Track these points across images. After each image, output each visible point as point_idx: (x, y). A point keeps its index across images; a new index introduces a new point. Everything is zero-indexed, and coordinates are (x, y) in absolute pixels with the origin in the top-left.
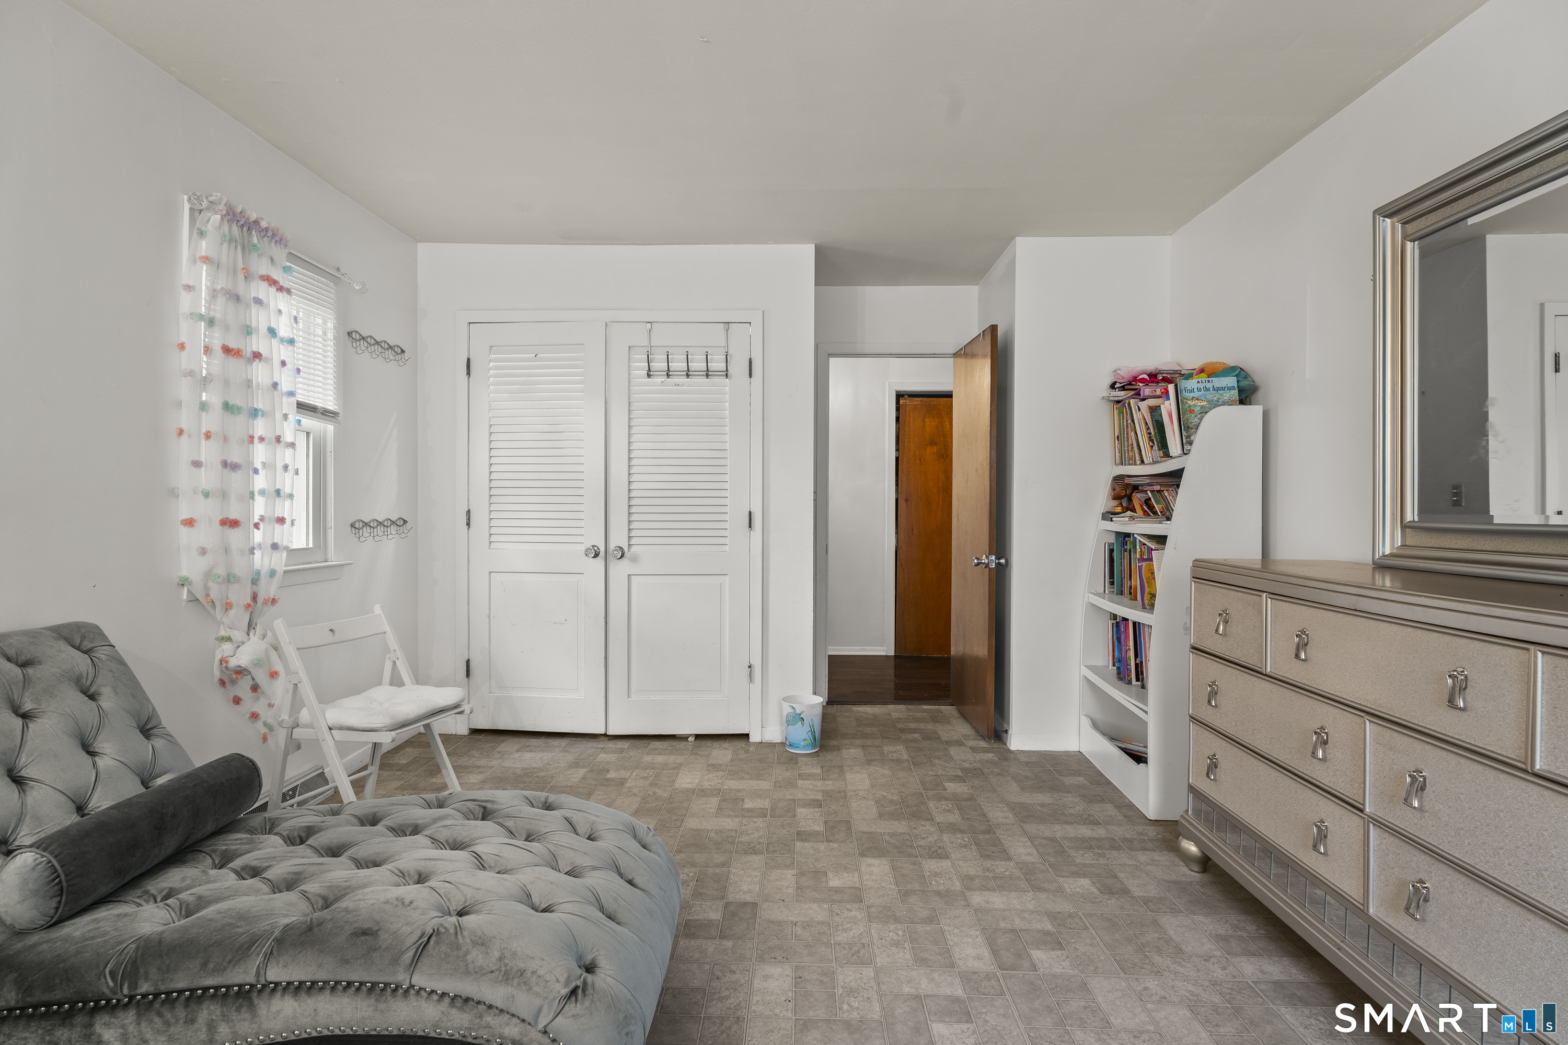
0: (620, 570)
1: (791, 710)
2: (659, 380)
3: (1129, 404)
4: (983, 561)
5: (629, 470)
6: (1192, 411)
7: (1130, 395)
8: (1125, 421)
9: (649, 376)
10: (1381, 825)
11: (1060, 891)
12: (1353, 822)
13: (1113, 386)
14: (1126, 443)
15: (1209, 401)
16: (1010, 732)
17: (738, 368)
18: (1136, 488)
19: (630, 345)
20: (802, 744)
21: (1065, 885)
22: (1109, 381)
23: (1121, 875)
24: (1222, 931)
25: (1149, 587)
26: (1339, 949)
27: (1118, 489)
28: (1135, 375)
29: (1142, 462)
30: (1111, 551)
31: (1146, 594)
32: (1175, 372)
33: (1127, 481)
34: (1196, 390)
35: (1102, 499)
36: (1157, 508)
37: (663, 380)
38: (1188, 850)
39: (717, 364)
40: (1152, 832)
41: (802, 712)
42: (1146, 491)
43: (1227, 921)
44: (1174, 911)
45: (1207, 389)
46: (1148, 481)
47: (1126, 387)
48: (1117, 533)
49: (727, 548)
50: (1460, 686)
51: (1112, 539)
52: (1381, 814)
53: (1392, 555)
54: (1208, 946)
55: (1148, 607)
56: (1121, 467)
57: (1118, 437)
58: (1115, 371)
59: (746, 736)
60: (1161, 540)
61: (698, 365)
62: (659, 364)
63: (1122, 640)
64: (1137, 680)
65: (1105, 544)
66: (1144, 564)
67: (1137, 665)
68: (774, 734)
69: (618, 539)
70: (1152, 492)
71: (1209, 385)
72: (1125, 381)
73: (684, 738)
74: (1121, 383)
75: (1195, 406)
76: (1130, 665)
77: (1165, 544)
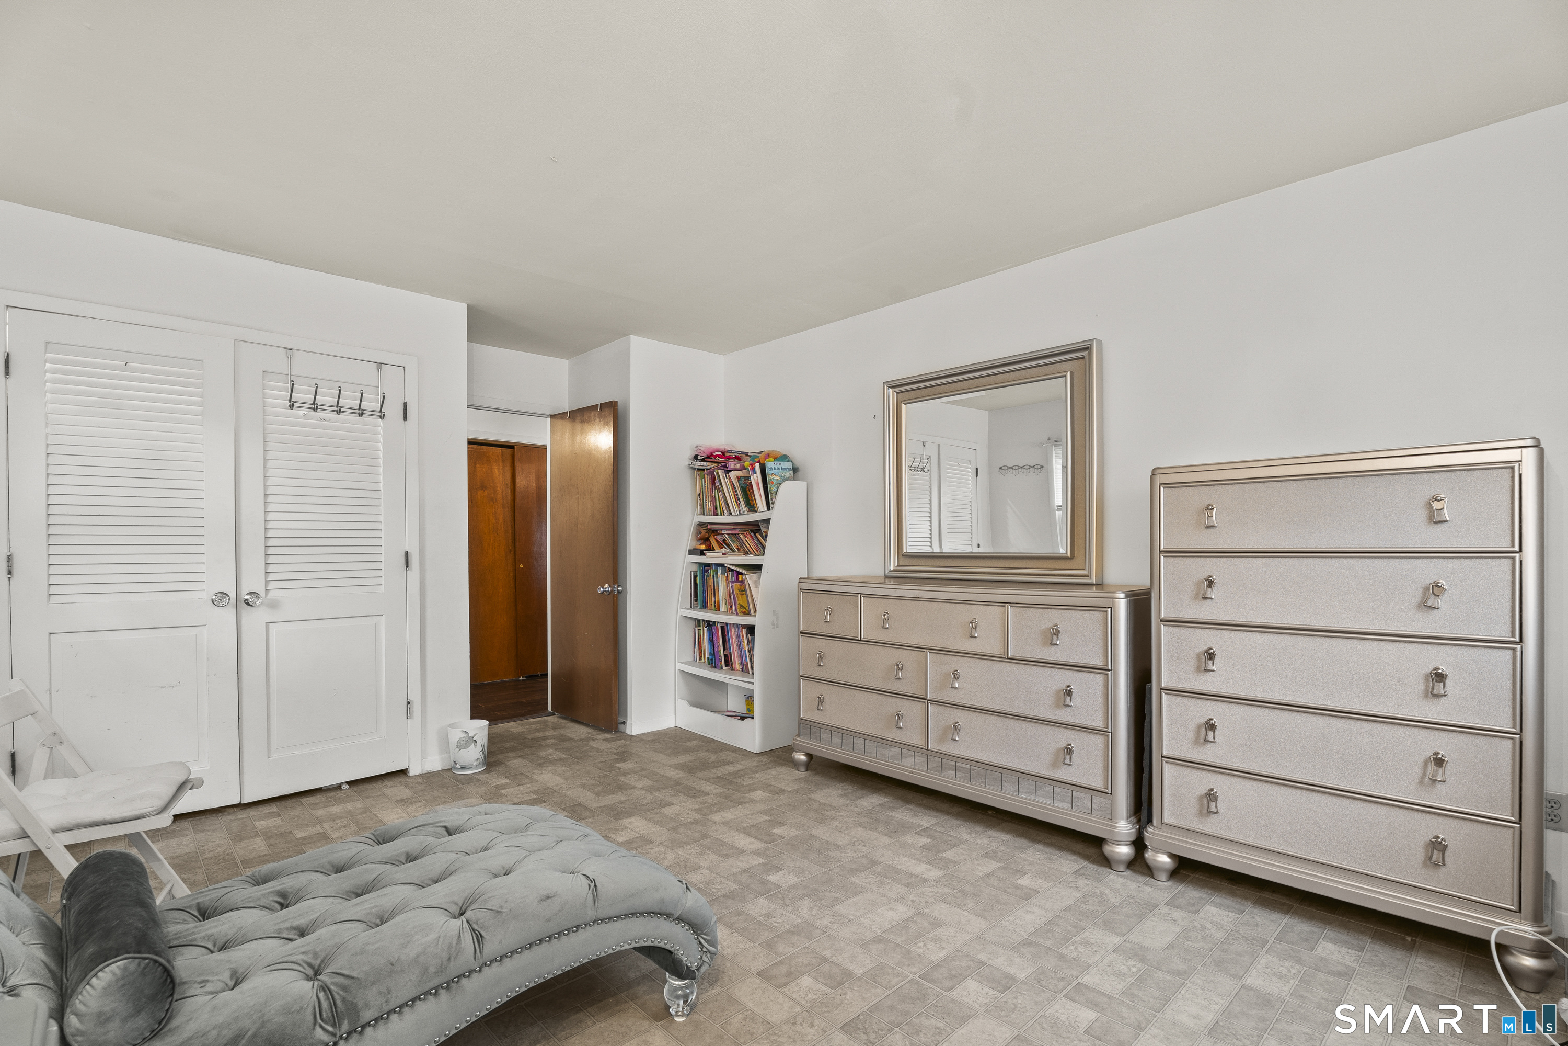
0: (254, 619)
1: (464, 735)
2: (301, 412)
3: (717, 472)
4: (607, 589)
5: (265, 507)
6: (772, 483)
7: (713, 466)
8: (706, 484)
9: (292, 407)
10: (935, 702)
11: (752, 801)
12: (918, 707)
13: (696, 457)
14: (707, 499)
15: (781, 477)
16: (628, 722)
17: (393, 409)
18: (715, 532)
19: (265, 370)
20: (475, 764)
21: (752, 797)
22: (690, 454)
23: (773, 783)
24: (841, 793)
25: (738, 600)
26: (912, 773)
27: (703, 532)
28: (712, 452)
29: (731, 514)
30: (695, 577)
31: (737, 605)
32: (743, 453)
33: (710, 527)
34: (773, 469)
35: (688, 540)
36: (734, 546)
37: (306, 412)
38: (799, 759)
39: (371, 404)
40: (764, 759)
41: (475, 735)
42: (724, 534)
43: (838, 788)
44: (813, 791)
45: (779, 469)
46: (733, 527)
47: (706, 459)
48: (700, 564)
49: (382, 588)
50: (974, 625)
51: (695, 568)
52: (935, 698)
53: (894, 571)
54: (842, 801)
55: (739, 614)
56: (702, 516)
57: (699, 494)
58: (697, 447)
59: (403, 772)
60: (758, 568)
61: (349, 401)
62: (303, 395)
63: (715, 639)
64: (726, 665)
65: (691, 572)
66: (734, 584)
67: (726, 656)
68: (434, 763)
69: (252, 582)
70: (728, 534)
71: (780, 466)
72: (704, 456)
73: (339, 787)
74: (701, 457)
75: (773, 479)
76: (720, 656)
77: (761, 570)
